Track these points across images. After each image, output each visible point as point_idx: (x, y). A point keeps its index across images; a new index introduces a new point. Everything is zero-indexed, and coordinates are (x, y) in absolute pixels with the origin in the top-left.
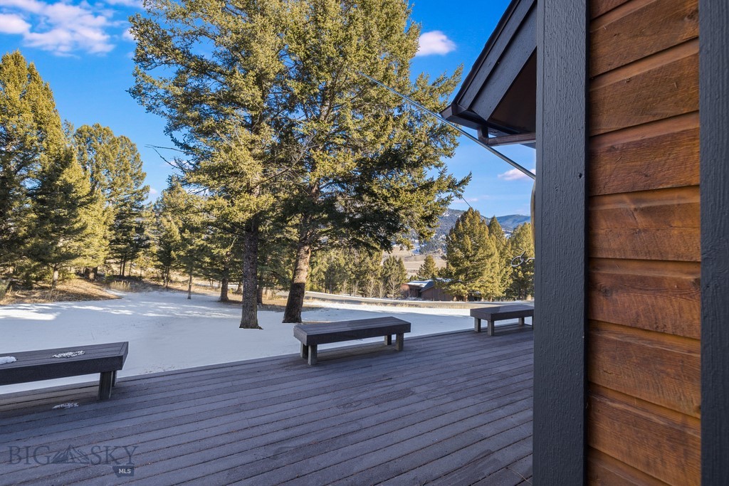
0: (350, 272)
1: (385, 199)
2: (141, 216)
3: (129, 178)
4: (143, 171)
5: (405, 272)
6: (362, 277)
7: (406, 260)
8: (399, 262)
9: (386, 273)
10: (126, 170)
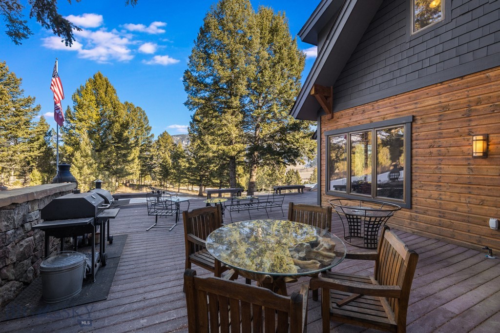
0: (266, 180)
1: (292, 143)
2: (150, 151)
3: (144, 130)
4: (150, 126)
5: (300, 179)
6: (273, 182)
7: (301, 172)
8: (296, 173)
9: (288, 180)
10: (142, 126)
